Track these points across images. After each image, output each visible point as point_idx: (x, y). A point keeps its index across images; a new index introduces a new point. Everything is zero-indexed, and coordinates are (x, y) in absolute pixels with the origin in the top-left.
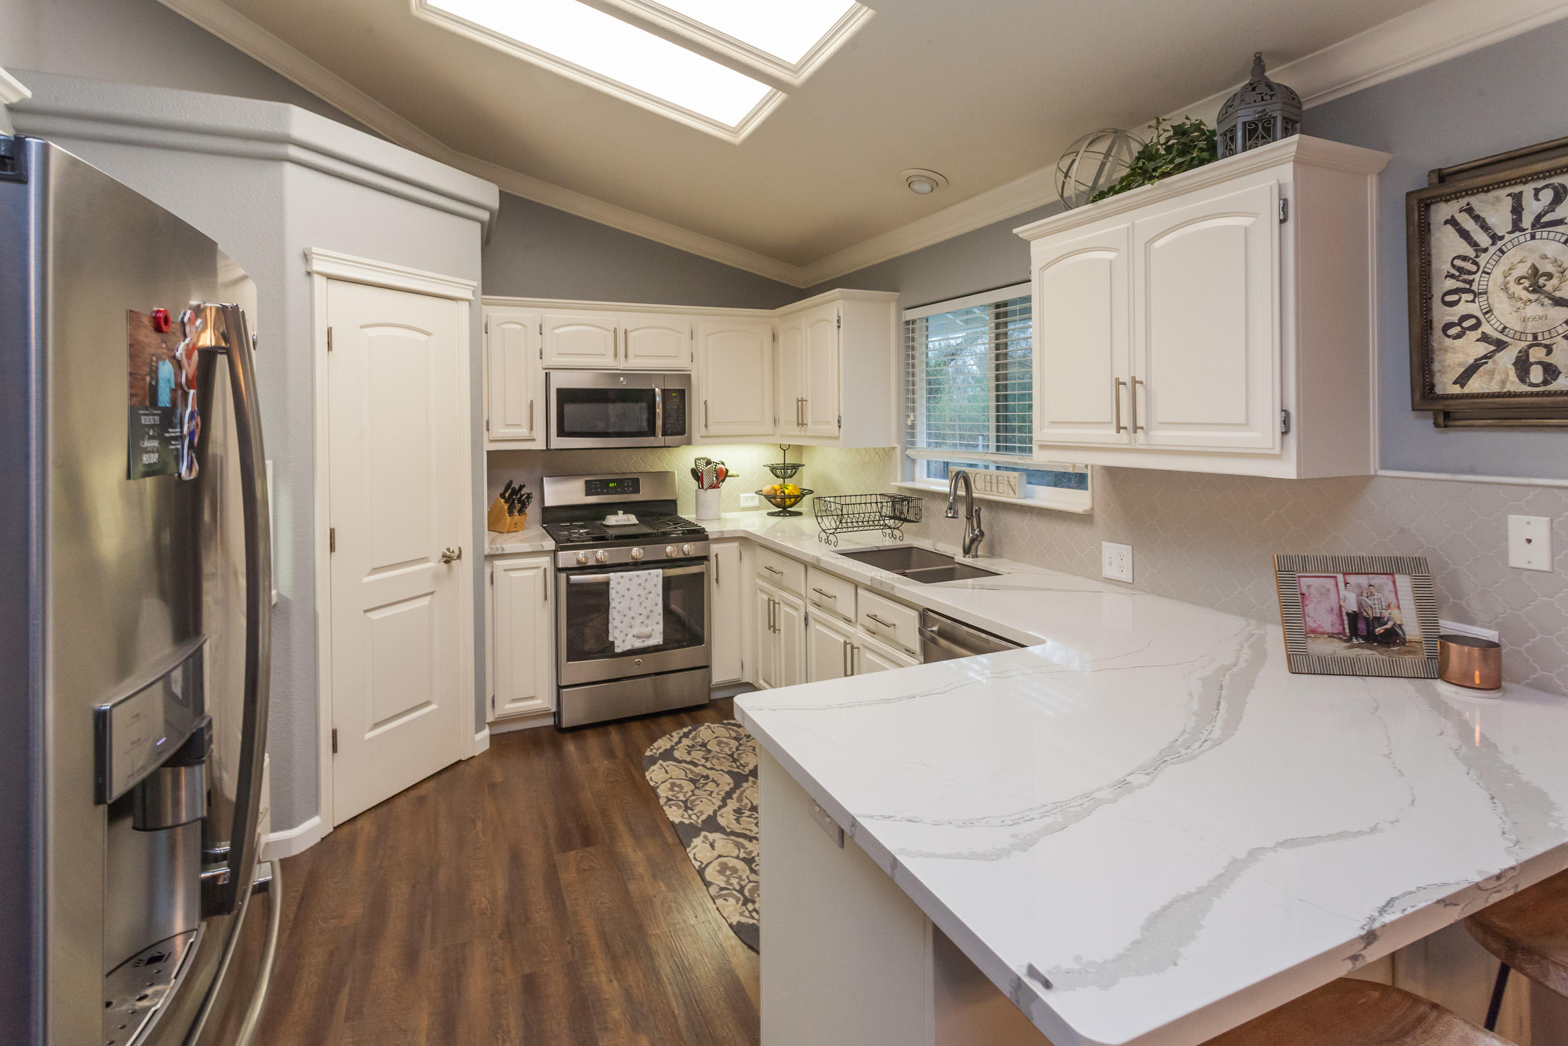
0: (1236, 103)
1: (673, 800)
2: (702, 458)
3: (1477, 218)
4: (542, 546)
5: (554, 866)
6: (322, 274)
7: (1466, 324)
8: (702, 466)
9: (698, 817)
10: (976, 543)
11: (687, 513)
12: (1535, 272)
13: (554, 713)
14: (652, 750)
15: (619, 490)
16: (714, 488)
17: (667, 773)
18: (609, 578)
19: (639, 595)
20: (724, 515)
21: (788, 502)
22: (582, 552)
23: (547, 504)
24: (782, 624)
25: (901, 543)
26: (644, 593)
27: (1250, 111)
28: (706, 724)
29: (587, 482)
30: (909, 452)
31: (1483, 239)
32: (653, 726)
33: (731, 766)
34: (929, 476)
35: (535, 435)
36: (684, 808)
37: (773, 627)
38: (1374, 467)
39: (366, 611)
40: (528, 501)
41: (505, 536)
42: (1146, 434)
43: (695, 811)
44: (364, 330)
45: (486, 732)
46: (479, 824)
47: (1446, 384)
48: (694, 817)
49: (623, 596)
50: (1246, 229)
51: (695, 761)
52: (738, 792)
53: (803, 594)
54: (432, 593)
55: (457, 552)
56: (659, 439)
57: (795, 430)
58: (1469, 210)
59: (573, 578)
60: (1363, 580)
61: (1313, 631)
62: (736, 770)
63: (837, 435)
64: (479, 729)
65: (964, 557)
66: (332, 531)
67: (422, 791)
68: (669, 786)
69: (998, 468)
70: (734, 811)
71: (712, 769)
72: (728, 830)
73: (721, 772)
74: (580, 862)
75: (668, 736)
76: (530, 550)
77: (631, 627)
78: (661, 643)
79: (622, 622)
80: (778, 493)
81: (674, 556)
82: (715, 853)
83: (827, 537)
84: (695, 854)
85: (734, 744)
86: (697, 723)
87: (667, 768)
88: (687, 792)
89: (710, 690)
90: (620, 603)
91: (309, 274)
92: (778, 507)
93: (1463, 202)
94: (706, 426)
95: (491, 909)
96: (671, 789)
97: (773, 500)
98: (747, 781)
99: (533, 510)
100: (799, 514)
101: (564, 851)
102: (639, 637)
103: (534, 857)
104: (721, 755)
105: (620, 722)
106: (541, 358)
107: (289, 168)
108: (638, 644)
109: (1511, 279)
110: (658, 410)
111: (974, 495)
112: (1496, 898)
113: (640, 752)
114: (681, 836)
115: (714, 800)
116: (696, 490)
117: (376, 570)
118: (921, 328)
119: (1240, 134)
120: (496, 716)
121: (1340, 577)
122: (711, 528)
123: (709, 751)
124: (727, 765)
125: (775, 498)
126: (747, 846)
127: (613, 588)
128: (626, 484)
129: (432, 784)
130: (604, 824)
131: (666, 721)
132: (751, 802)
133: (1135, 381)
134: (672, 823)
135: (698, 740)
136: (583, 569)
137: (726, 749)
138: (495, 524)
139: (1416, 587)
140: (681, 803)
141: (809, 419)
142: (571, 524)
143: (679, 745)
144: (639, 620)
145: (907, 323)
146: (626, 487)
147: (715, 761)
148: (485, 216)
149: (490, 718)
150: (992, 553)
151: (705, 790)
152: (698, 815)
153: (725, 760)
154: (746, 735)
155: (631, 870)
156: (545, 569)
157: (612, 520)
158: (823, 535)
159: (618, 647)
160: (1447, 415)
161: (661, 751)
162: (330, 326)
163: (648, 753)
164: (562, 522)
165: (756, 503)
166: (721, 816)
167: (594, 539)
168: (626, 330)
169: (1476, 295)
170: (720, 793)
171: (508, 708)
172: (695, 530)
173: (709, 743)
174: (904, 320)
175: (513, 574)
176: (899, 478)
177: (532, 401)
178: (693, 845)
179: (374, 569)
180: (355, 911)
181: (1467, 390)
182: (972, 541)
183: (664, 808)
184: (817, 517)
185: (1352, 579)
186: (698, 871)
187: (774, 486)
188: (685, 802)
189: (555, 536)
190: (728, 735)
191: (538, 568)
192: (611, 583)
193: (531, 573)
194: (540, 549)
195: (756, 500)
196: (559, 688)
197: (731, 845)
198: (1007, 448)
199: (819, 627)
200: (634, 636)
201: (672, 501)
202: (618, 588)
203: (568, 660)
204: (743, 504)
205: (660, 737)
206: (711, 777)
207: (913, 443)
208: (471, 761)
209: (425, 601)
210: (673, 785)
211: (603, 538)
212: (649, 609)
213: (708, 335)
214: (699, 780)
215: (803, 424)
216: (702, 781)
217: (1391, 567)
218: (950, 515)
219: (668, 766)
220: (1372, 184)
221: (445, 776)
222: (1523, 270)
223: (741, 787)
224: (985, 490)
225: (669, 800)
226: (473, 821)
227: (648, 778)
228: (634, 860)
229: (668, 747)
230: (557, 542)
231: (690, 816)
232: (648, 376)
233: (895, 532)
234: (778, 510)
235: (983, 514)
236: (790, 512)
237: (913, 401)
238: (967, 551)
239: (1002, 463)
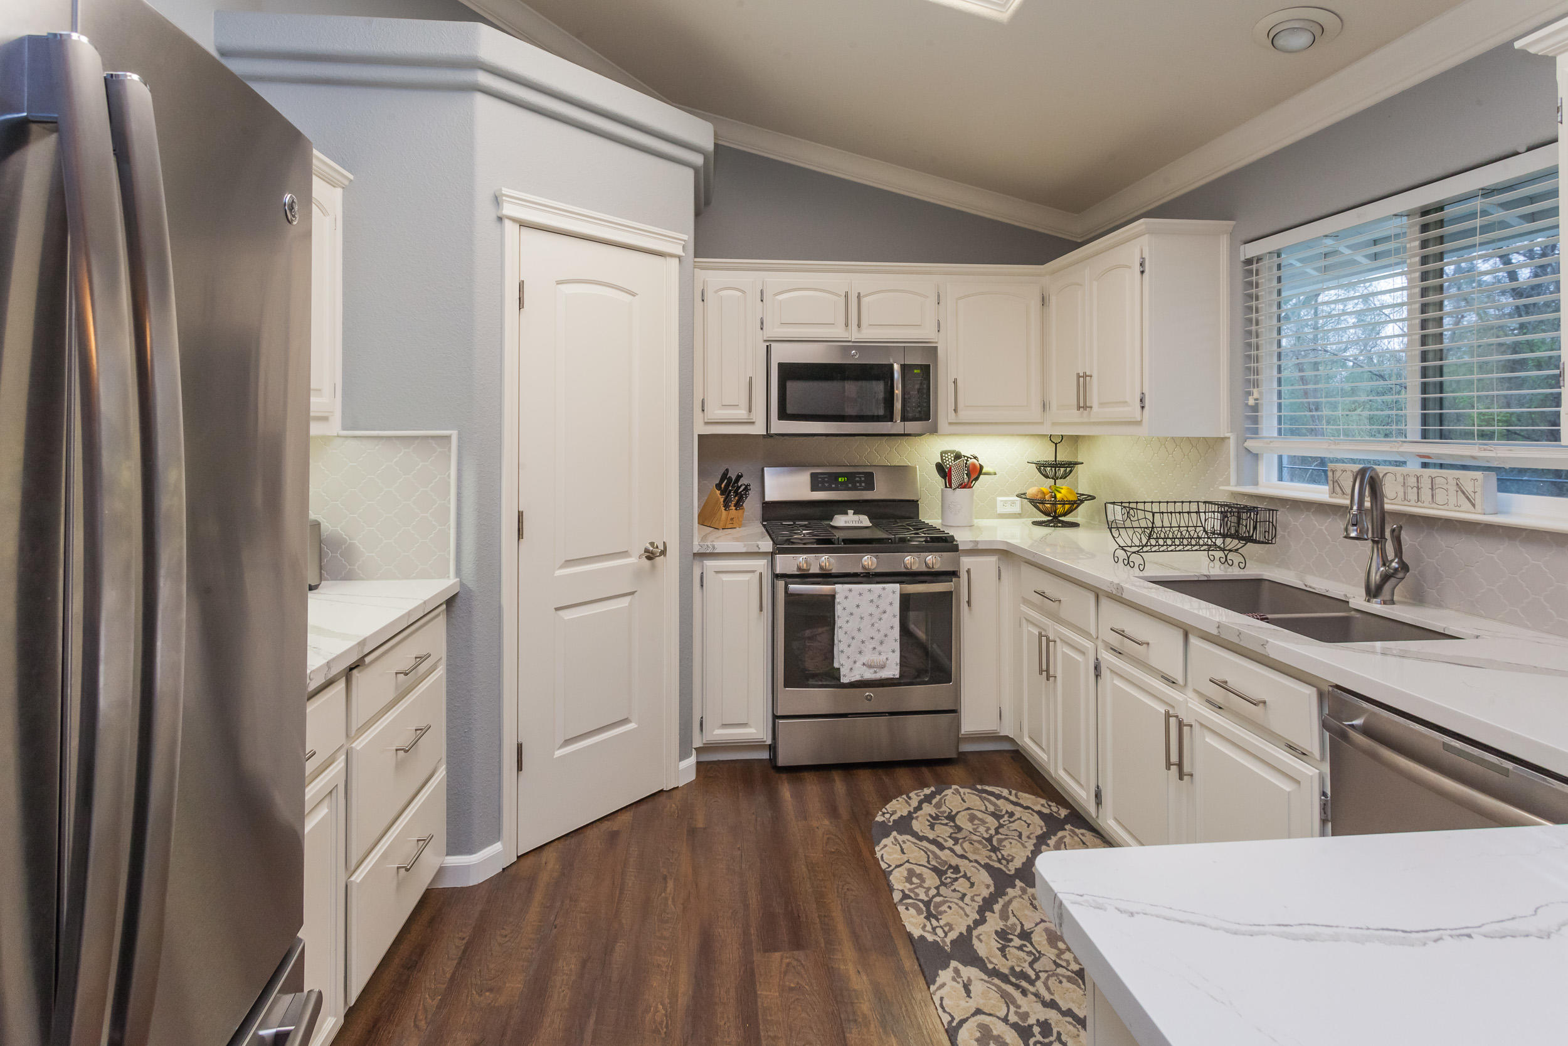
1: (910, 897)
2: (950, 451)
4: (758, 546)
5: (752, 974)
6: (514, 220)
8: (950, 462)
9: (946, 934)
10: (1393, 581)
11: (930, 516)
13: (770, 745)
14: (884, 813)
15: (850, 485)
16: (964, 487)
17: (904, 853)
18: (834, 590)
19: (871, 615)
20: (979, 522)
21: (1060, 509)
22: (805, 556)
23: (767, 499)
24: (1058, 669)
25: (1242, 572)
26: (876, 612)
28: (954, 787)
29: (813, 476)
30: (1249, 444)
32: (886, 779)
33: (990, 858)
34: (1281, 479)
35: (753, 417)
36: (925, 914)
37: (1046, 672)
39: (557, 609)
40: (746, 494)
41: (721, 532)
43: (942, 923)
44: (560, 286)
45: (692, 760)
46: (671, 884)
48: (939, 931)
49: (851, 614)
51: (939, 839)
52: (1001, 901)
53: (1093, 632)
54: (632, 593)
55: (661, 547)
56: (897, 426)
57: (1075, 415)
59: (791, 586)
62: (997, 865)
63: (1138, 418)
64: (683, 755)
65: (1369, 601)
66: (520, 515)
67: (614, 825)
68: (905, 874)
69: (1425, 465)
70: (996, 932)
71: (962, 857)
72: (990, 966)
73: (976, 865)
74: (785, 973)
75: (904, 796)
76: (744, 550)
77: (860, 652)
78: (898, 676)
79: (849, 646)
80: (1047, 497)
81: (915, 568)
82: (972, 1005)
83: (1128, 557)
84: (942, 999)
85: (992, 822)
86: (943, 784)
87: (904, 846)
88: (929, 889)
89: (959, 740)
90: (847, 622)
91: (500, 219)
92: (1048, 515)
94: (955, 410)
95: (667, 1027)
96: (909, 880)
97: (1040, 506)
98: (1014, 886)
99: (752, 505)
100: (1075, 525)
101: (766, 951)
102: (870, 667)
103: (730, 954)
104: (975, 838)
105: (848, 768)
106: (762, 329)
107: (480, 99)
108: (869, 675)
110: (896, 391)
111: (1387, 507)
113: (870, 815)
114: (922, 961)
115: (968, 910)
116: (942, 490)
117: (569, 563)
118: (1270, 268)
120: (704, 742)
122: (962, 537)
123: (959, 829)
124: (983, 855)
125: (1043, 503)
126: (1019, 1002)
127: (839, 603)
128: (857, 479)
129: (627, 817)
130: (819, 917)
131: (904, 776)
132: (1022, 925)
134: (910, 935)
135: (944, 808)
136: (804, 577)
137: (982, 829)
138: (706, 518)
140: (921, 905)
141: (1094, 400)
142: (794, 523)
143: (919, 813)
144: (870, 645)
145: (1249, 262)
146: (858, 482)
147: (966, 845)
148: (698, 160)
149: (697, 743)
150: (1418, 598)
151: (954, 890)
152: (946, 929)
153: (980, 847)
154: (1007, 812)
155: (852, 1003)
156: (761, 574)
157: (840, 521)
158: (1121, 554)
159: (844, 676)
161: (895, 817)
162: (522, 279)
163: (879, 818)
164: (785, 520)
165: (1017, 509)
166: (978, 937)
167: (819, 542)
168: (859, 294)
170: (976, 898)
171: (718, 733)
172: (941, 537)
173: (958, 816)
174: (1242, 259)
175: (726, 578)
176: (1233, 479)
177: (751, 378)
178: (939, 981)
179: (566, 561)
180: (515, 985)
182: (1386, 578)
183: (899, 908)
184: (1110, 529)
186: (947, 1031)
187: (1042, 488)
188: (927, 904)
189: (773, 536)
190: (983, 808)
191: (753, 572)
192: (837, 596)
193: (745, 577)
194: (756, 550)
195: (1017, 505)
196: (775, 717)
197: (995, 997)
198: (1442, 435)
199: (1118, 682)
200: (864, 664)
201: (913, 501)
202: (845, 603)
203: (786, 686)
204: (1000, 509)
205: (895, 797)
206: (962, 869)
207: (1256, 431)
208: (674, 792)
209: (624, 602)
210: (911, 873)
211: (829, 541)
212: (882, 633)
213: (961, 298)
214: (945, 872)
215: (1085, 407)
216: (949, 874)
218: (1353, 534)
219: (904, 842)
221: (643, 808)
223: (1005, 894)
224: (1406, 499)
225: (905, 896)
226: (665, 878)
227: (878, 855)
228: (856, 987)
229: (905, 813)
230: (775, 543)
231: (934, 929)
232: (885, 348)
233: (1231, 556)
234: (1046, 518)
235: (1404, 536)
236: (1062, 522)
237: (1257, 372)
238: (1373, 592)
239: (1439, 456)
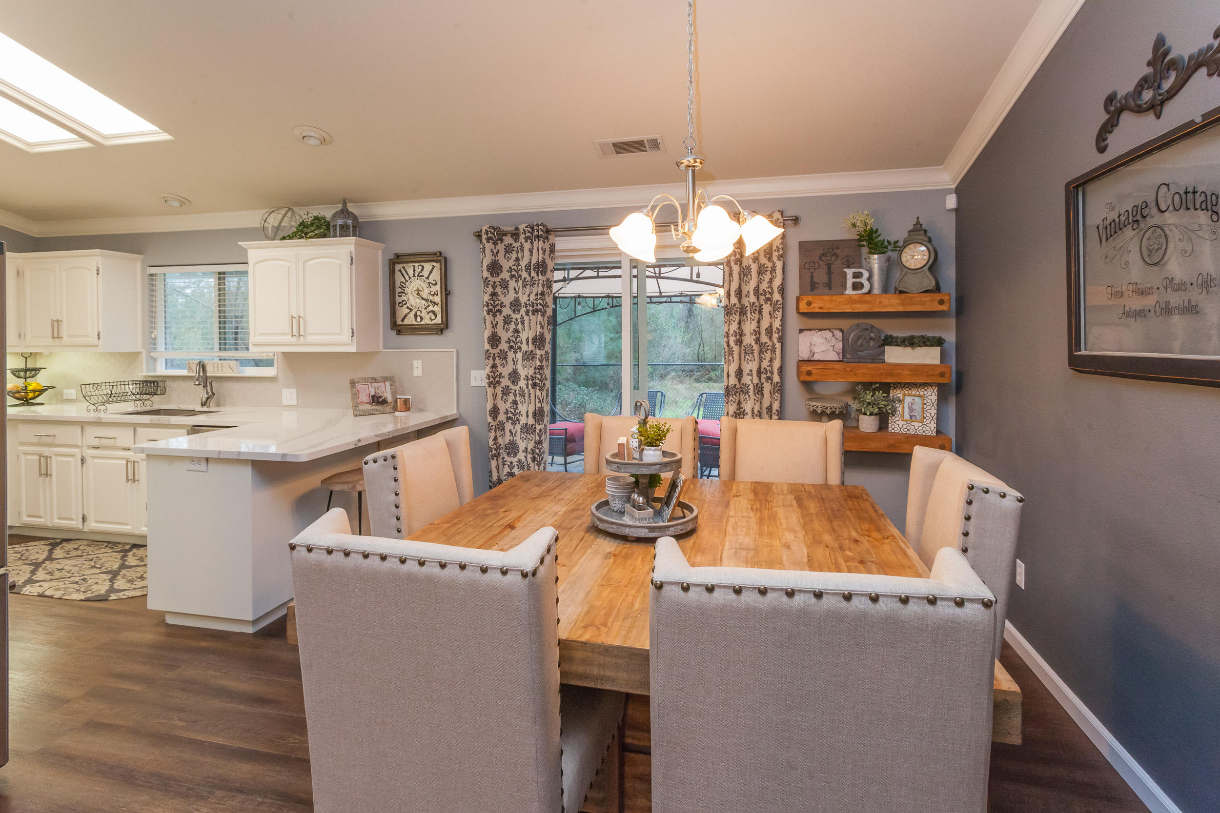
0: (337, 216)
3: (406, 271)
7: (404, 303)
10: (210, 399)
12: (418, 290)
24: (53, 470)
25: (145, 408)
27: (342, 221)
30: (151, 354)
31: (407, 278)
34: (167, 368)
37: (45, 474)
38: (381, 348)
42: (304, 338)
47: (399, 322)
50: (340, 264)
53: (80, 444)
57: (48, 341)
58: (404, 268)
60: (376, 385)
61: (361, 402)
63: (97, 344)
65: (202, 408)
69: (220, 360)
80: (21, 389)
92: (21, 400)
93: (403, 265)
97: (16, 395)
109: (413, 291)
111: (208, 375)
112: (388, 437)
118: (160, 280)
119: (338, 228)
121: (369, 384)
125: (18, 393)
133: (299, 317)
139: (391, 385)
141: (64, 332)
145: (152, 275)
150: (218, 405)
158: (92, 407)
160: (399, 331)
169: (406, 294)
174: (148, 274)
176: (145, 370)
181: (404, 323)
182: (208, 398)
185: (373, 385)
187: (16, 384)
198: (225, 349)
199: (97, 461)
207: (155, 349)
215: (58, 337)
217: (384, 380)
218: (197, 384)
220: (380, 252)
222: (415, 288)
224: (214, 371)
233: (146, 402)
234: (19, 402)
235: (213, 384)
236: (30, 403)
237: (155, 323)
238: (203, 405)
239: (224, 356)
